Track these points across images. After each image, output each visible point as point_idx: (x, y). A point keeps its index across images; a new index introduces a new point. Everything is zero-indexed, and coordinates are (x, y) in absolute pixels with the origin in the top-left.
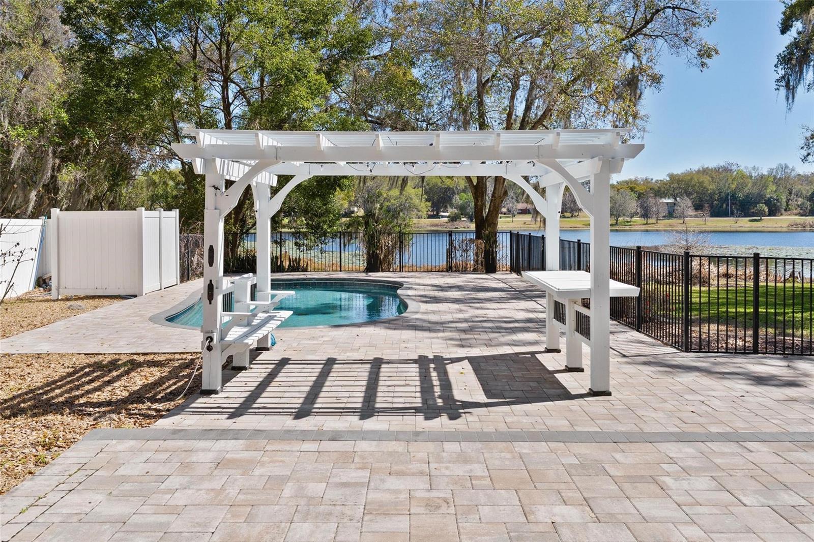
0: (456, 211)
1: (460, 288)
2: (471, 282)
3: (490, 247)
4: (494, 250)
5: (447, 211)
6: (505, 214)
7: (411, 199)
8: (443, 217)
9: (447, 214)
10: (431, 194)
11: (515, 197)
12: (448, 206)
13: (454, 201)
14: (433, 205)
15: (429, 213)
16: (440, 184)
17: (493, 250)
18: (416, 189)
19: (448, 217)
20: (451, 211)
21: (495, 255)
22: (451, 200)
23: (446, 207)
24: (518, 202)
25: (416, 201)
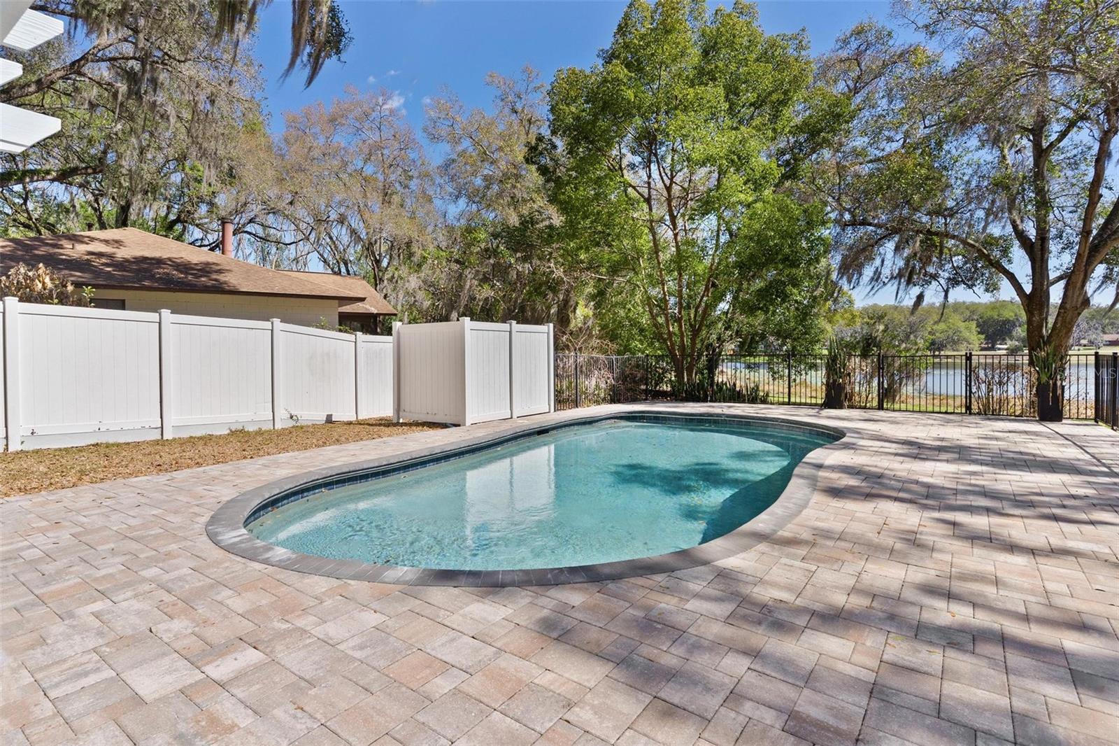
0: (1017, 343)
1: (961, 453)
2: (997, 439)
3: (1050, 378)
4: (1059, 383)
5: (1006, 344)
6: (1085, 346)
7: (961, 332)
8: (999, 349)
9: (1005, 347)
10: (986, 328)
11: (1100, 328)
12: (1007, 338)
13: (1014, 333)
14: (987, 338)
15: (983, 346)
16: (996, 317)
17: (1055, 384)
18: (967, 323)
19: (1006, 349)
20: (1010, 343)
21: (1059, 392)
22: (1011, 332)
23: (1004, 339)
24: (1104, 333)
25: (966, 334)
